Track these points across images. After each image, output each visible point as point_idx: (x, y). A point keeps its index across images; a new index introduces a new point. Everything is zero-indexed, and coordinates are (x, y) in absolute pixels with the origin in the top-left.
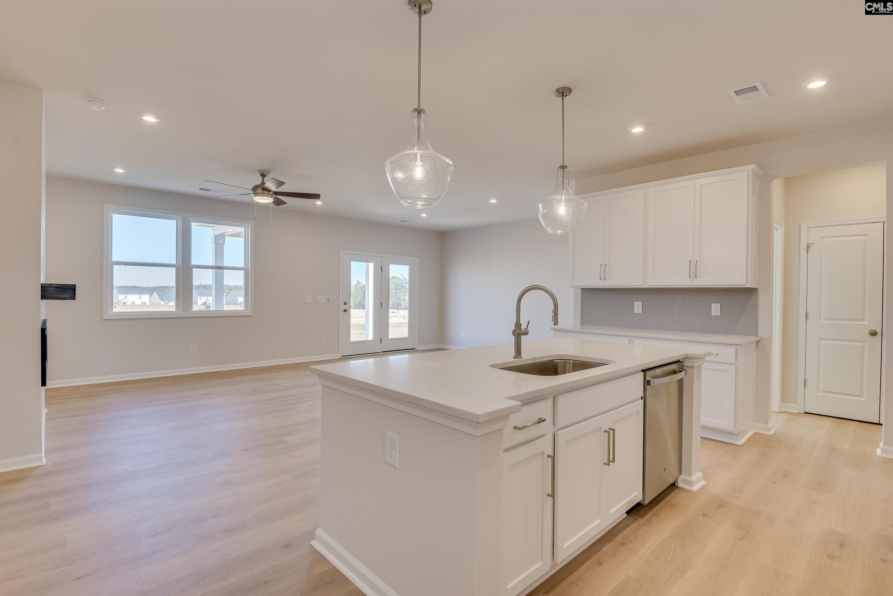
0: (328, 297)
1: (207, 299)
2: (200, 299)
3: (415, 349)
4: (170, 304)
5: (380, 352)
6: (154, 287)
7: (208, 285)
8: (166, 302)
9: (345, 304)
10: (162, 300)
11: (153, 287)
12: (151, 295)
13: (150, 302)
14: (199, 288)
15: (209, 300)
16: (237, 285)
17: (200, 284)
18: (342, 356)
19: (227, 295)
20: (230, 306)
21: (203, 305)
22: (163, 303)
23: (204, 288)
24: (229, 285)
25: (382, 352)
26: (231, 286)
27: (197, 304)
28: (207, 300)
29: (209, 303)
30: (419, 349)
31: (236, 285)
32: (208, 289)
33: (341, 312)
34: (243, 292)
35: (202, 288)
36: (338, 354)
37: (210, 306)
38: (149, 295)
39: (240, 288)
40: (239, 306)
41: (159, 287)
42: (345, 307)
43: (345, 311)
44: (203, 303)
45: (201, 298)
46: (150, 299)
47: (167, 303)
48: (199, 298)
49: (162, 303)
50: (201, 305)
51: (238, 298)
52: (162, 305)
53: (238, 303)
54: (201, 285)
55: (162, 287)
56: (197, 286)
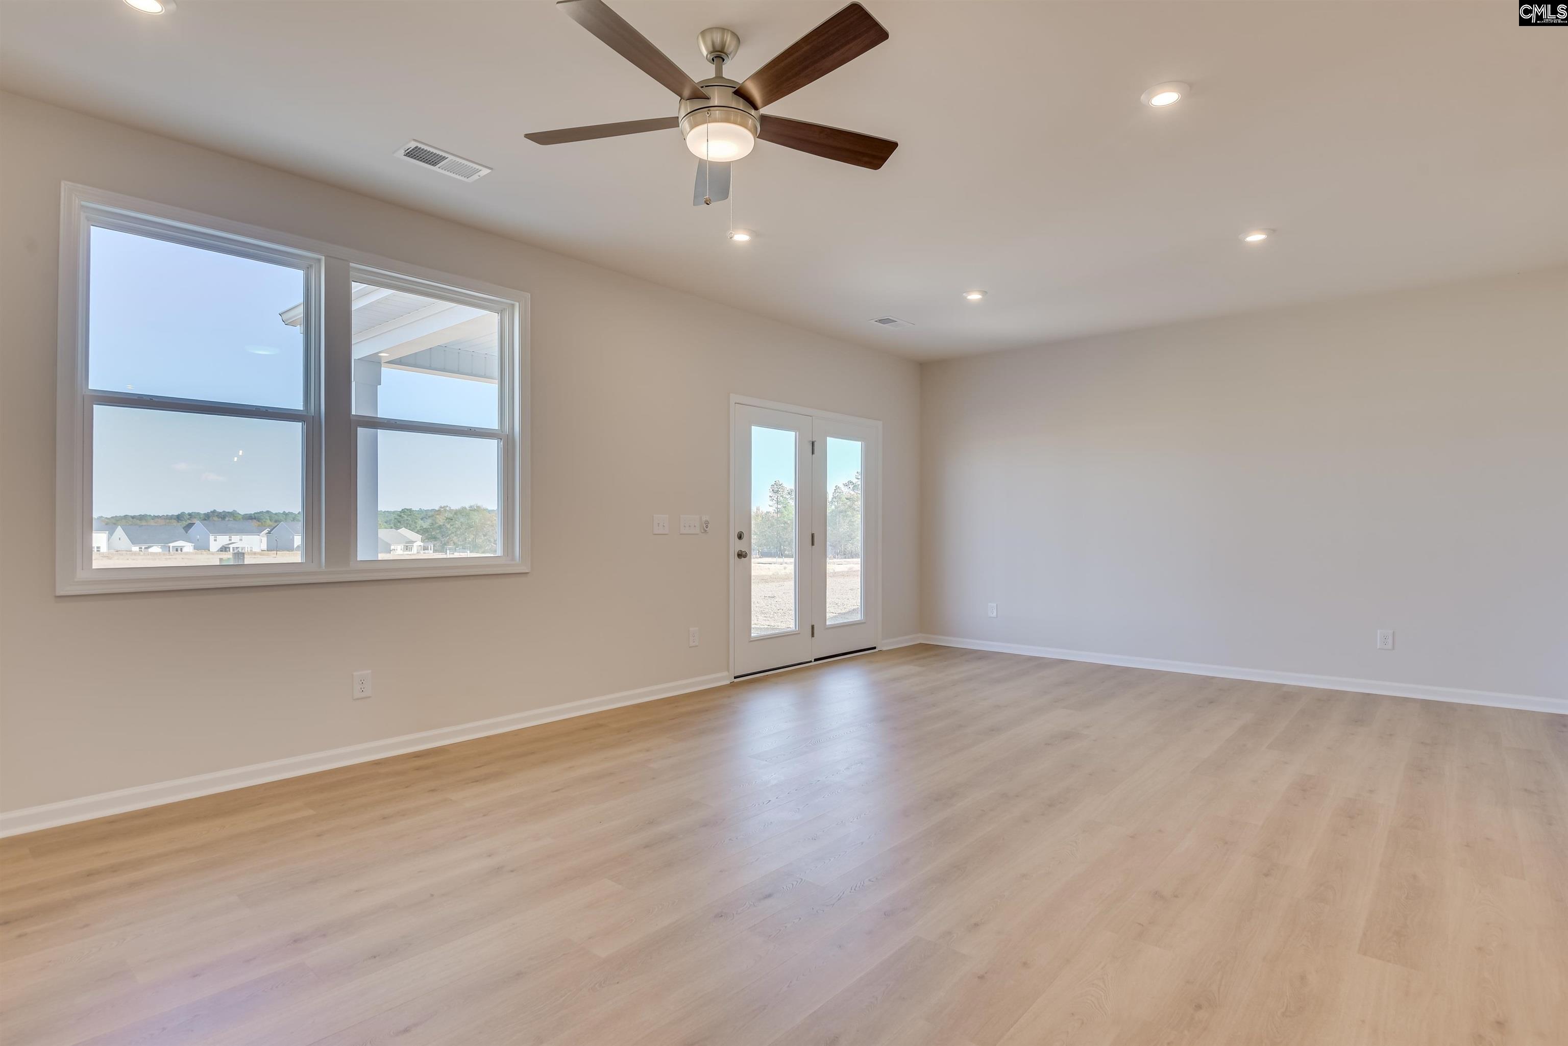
0: (704, 519)
1: (230, 540)
2: (215, 540)
3: (875, 648)
4: (150, 550)
5: (811, 662)
6: (116, 516)
7: (228, 512)
8: (143, 548)
9: (740, 537)
10: (134, 542)
11: (112, 517)
12: (111, 534)
13: (109, 547)
14: (211, 518)
15: (233, 541)
16: (289, 512)
17: (212, 510)
18: (735, 678)
19: (271, 530)
20: (278, 552)
21: (221, 551)
22: (138, 547)
23: (220, 519)
24: (272, 511)
25: (816, 660)
26: (276, 514)
27: (209, 550)
28: (231, 542)
29: (233, 548)
30: (884, 649)
31: (287, 512)
32: (229, 520)
33: (733, 558)
34: (300, 525)
35: (216, 519)
36: (725, 674)
37: (244, 554)
38: (107, 532)
39: (294, 518)
40: (296, 552)
41: (126, 516)
42: (740, 546)
43: (741, 555)
44: (221, 548)
45: (216, 537)
46: (108, 540)
47: (145, 548)
48: (212, 538)
49: (136, 549)
50: (218, 551)
51: (295, 537)
52: (135, 554)
53: (295, 546)
54: (214, 512)
55: (133, 517)
56: (205, 514)
